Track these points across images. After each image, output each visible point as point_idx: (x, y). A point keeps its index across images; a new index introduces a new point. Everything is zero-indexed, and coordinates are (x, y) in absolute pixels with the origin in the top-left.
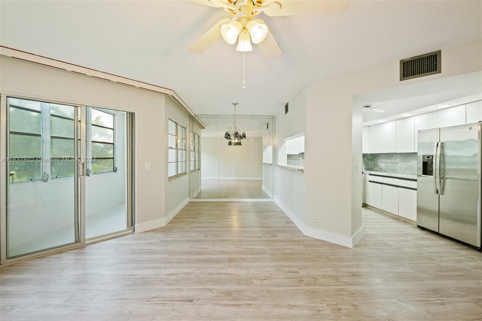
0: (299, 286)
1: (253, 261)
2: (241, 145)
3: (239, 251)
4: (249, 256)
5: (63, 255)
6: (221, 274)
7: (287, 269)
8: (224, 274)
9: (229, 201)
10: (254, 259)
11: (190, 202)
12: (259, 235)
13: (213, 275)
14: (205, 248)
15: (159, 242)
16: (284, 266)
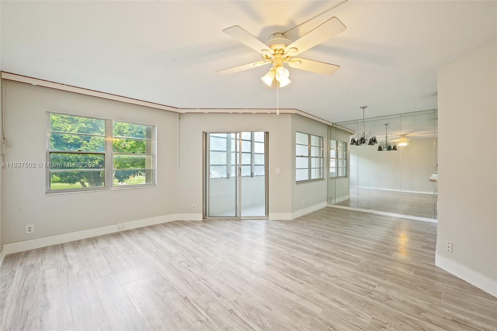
0: (361, 295)
1: (337, 263)
2: (396, 150)
3: (333, 253)
4: (337, 258)
5: (228, 222)
6: (301, 260)
7: (365, 280)
8: (303, 261)
9: (370, 212)
10: (339, 261)
11: (327, 207)
12: (369, 248)
13: (294, 258)
14: (306, 242)
15: (279, 229)
16: (364, 277)
